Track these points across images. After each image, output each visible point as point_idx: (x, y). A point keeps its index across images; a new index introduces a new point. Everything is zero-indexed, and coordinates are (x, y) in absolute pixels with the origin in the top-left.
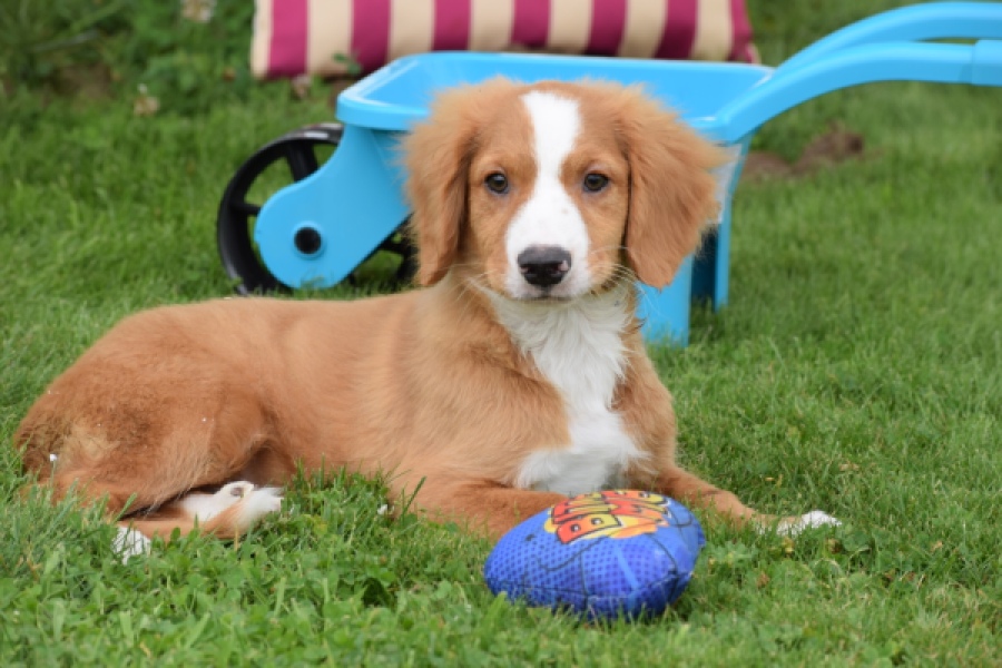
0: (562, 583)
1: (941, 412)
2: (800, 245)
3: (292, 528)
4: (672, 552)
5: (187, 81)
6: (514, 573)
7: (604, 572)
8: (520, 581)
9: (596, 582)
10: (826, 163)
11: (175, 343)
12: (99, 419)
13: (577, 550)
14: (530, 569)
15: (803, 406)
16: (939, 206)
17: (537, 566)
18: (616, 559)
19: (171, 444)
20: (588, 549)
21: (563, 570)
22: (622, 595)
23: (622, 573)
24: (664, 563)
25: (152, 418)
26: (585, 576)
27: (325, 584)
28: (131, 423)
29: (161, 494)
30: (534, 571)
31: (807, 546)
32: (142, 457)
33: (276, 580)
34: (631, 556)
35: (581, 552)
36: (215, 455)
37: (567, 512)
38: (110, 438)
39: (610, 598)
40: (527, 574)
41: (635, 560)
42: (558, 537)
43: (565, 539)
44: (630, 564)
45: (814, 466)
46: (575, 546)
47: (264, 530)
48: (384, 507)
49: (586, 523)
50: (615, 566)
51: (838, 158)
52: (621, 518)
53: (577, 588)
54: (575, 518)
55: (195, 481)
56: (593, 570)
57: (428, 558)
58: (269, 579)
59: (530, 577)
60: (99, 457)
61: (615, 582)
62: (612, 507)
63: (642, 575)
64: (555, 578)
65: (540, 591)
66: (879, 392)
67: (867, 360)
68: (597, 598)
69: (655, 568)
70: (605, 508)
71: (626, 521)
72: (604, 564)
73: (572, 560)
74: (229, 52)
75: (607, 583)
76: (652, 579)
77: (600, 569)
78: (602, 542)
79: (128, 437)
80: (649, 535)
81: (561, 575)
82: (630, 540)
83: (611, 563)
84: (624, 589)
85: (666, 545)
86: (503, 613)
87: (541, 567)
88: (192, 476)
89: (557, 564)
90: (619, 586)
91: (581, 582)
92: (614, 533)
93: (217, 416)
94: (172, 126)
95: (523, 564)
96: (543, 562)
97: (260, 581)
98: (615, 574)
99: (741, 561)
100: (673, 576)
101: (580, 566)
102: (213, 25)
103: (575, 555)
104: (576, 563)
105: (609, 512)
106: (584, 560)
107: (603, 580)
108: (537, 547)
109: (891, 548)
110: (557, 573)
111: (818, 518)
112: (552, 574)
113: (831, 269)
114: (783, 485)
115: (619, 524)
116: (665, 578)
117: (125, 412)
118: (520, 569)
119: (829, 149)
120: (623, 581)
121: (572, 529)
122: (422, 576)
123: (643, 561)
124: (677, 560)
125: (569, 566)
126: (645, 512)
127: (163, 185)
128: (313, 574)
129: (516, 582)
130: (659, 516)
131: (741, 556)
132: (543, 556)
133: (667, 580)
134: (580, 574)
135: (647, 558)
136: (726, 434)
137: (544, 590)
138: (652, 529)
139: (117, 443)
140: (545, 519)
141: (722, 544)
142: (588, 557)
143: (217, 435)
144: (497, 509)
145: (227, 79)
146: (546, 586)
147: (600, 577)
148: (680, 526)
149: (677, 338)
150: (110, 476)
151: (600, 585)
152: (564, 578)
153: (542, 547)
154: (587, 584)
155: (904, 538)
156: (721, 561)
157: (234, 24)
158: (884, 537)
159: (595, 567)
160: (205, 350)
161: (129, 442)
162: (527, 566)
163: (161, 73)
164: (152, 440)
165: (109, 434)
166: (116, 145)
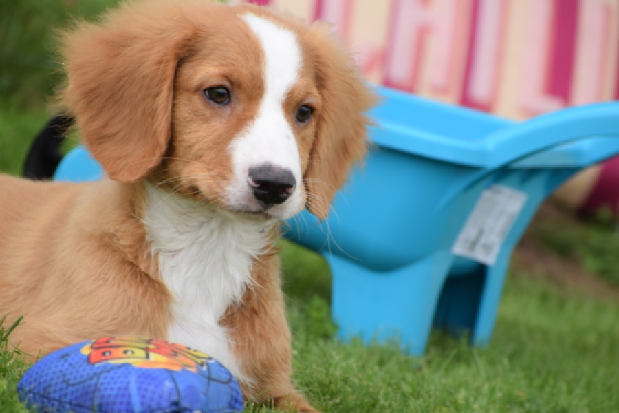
0: (77, 398)
4: (181, 387)
6: (40, 384)
7: (114, 393)
8: (42, 392)
9: (106, 400)
13: (99, 371)
14: (53, 383)
17: (61, 379)
18: (128, 383)
20: (108, 371)
21: (80, 387)
23: (129, 396)
24: (170, 394)
26: (97, 394)
30: (56, 384)
34: (142, 383)
35: (102, 372)
40: (50, 386)
41: (145, 386)
42: (88, 359)
43: (93, 361)
44: (139, 389)
46: (98, 368)
49: (118, 352)
50: (126, 388)
52: (152, 355)
53: (87, 404)
54: (112, 347)
56: (106, 389)
59: (51, 390)
61: (121, 403)
63: (147, 401)
64: (72, 393)
65: (56, 404)
69: (160, 397)
70: (144, 346)
71: (155, 357)
72: (116, 386)
73: (91, 378)
75: (114, 403)
76: (154, 406)
77: (112, 389)
78: (123, 369)
80: (169, 371)
81: (78, 391)
83: (123, 386)
84: (127, 410)
85: (178, 380)
87: (64, 381)
89: (78, 380)
90: (124, 407)
91: (92, 399)
95: (49, 378)
96: (67, 378)
98: (123, 396)
100: (174, 408)
101: (96, 385)
103: (95, 374)
104: (94, 381)
106: (102, 380)
107: (112, 399)
108: (67, 365)
110: (74, 389)
112: (71, 389)
115: (148, 358)
116: (167, 407)
118: (45, 381)
120: (129, 403)
121: (104, 354)
123: (151, 388)
124: (182, 394)
125: (88, 382)
129: (38, 393)
132: (68, 372)
133: (168, 410)
134: (94, 391)
135: (156, 387)
137: (60, 403)
138: (176, 368)
142: (106, 378)
146: (63, 399)
147: (110, 396)
151: (108, 404)
152: (79, 394)
153: (71, 365)
154: (97, 402)
159: (108, 387)
162: (52, 379)
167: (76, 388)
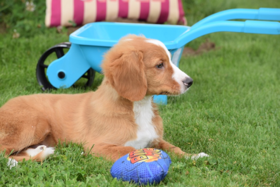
0: (132, 175)
1: (236, 123)
2: (198, 75)
3: (57, 159)
4: (162, 166)
5: (27, 28)
6: (119, 172)
7: (143, 172)
8: (120, 174)
9: (141, 174)
10: (205, 51)
11: (24, 106)
12: (3, 127)
13: (136, 166)
14: (123, 171)
15: (198, 122)
16: (236, 64)
17: (125, 170)
18: (147, 168)
19: (23, 134)
20: (139, 165)
21: (132, 171)
22: (149, 178)
23: (148, 172)
24: (160, 169)
25: (18, 127)
26: (138, 173)
27: (66, 175)
28: (12, 128)
29: (21, 148)
31: (199, 163)
32: (15, 138)
33: (52, 174)
34: (151, 167)
35: (137, 166)
36: (36, 137)
37: (133, 155)
38: (6, 133)
39: (145, 179)
40: (122, 172)
41: (152, 168)
42: (131, 162)
43: (133, 162)
44: (151, 169)
45: (201, 139)
46: (135, 164)
47: (49, 159)
48: (83, 153)
49: (138, 158)
50: (147, 170)
51: (208, 50)
52: (148, 157)
53: (136, 176)
55: (30, 144)
56: (140, 171)
57: (95, 167)
58: (51, 174)
59: (123, 173)
60: (3, 138)
61: (147, 174)
62: (146, 153)
63: (154, 173)
65: (126, 177)
66: (219, 118)
67: (216, 109)
68: (142, 179)
69: (158, 171)
70: (144, 154)
71: (150, 157)
72: (143, 170)
73: (135, 168)
74: (39, 19)
75: (144, 175)
76: (157, 174)
77: (142, 171)
78: (143, 164)
79: (11, 132)
80: (156, 161)
81: (132, 172)
82: (151, 163)
83: (145, 169)
84: (149, 176)
85: (160, 164)
86: (116, 183)
87: (126, 170)
88: (29, 143)
89: (130, 169)
90: (148, 175)
91: (137, 174)
92: (146, 161)
93: (36, 126)
94: (24, 41)
95: (121, 169)
96: (127, 169)
97: (48, 174)
98: (146, 172)
99: (181, 167)
100: (162, 173)
101: (137, 170)
102: (35, 12)
103: (135, 167)
104: (136, 169)
105: (145, 155)
106: (138, 169)
107: (143, 174)
109: (222, 163)
111: (203, 154)
112: (129, 172)
113: (206, 82)
114: (193, 145)
115: (148, 158)
116: (160, 173)
117: (10, 125)
118: (120, 171)
119: (206, 47)
120: (149, 174)
121: (135, 159)
122: (93, 172)
123: (154, 169)
124: (164, 168)
125: (134, 170)
126: (155, 155)
127: (21, 58)
128: (63, 172)
129: (119, 174)
130: (159, 156)
131: (181, 166)
132: (127, 167)
133: (161, 174)
134: (137, 172)
135: (155, 168)
136: (177, 130)
137: (127, 177)
138: (157, 160)
139: (8, 134)
140: (127, 157)
141: (176, 162)
142: (139, 167)
143: (36, 131)
144: (114, 152)
145: (39, 27)
146: (128, 175)
148: (164, 158)
149: (164, 102)
150: (6, 143)
151: (142, 175)
152: (132, 173)
153: (126, 165)
154: (139, 175)
155: (226, 160)
156: (176, 167)
157: (41, 12)
158: (220, 160)
159: (141, 170)
160: (32, 108)
161: (12, 133)
162: (122, 170)
163: (20, 26)
164: (18, 133)
165: (6, 132)
166: (8, 47)
167: (131, 171)
